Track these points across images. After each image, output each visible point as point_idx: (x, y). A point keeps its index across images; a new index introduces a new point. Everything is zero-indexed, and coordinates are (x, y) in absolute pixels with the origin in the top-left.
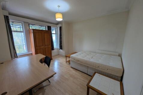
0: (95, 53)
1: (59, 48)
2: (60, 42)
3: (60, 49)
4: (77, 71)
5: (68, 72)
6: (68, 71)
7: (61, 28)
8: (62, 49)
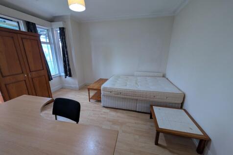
0: (133, 76)
1: (63, 74)
2: (65, 61)
3: (66, 75)
4: (118, 110)
5: (105, 118)
6: (104, 116)
7: (62, 31)
8: (70, 76)
